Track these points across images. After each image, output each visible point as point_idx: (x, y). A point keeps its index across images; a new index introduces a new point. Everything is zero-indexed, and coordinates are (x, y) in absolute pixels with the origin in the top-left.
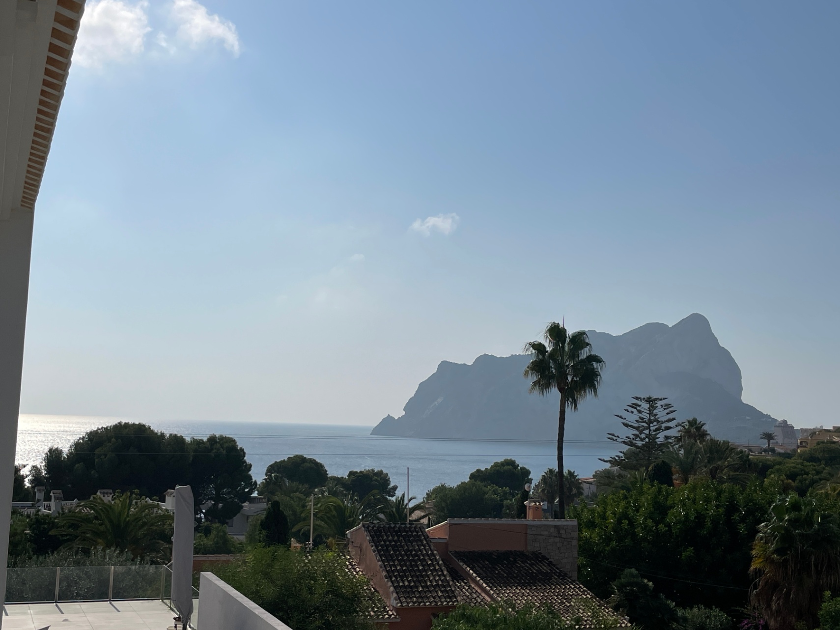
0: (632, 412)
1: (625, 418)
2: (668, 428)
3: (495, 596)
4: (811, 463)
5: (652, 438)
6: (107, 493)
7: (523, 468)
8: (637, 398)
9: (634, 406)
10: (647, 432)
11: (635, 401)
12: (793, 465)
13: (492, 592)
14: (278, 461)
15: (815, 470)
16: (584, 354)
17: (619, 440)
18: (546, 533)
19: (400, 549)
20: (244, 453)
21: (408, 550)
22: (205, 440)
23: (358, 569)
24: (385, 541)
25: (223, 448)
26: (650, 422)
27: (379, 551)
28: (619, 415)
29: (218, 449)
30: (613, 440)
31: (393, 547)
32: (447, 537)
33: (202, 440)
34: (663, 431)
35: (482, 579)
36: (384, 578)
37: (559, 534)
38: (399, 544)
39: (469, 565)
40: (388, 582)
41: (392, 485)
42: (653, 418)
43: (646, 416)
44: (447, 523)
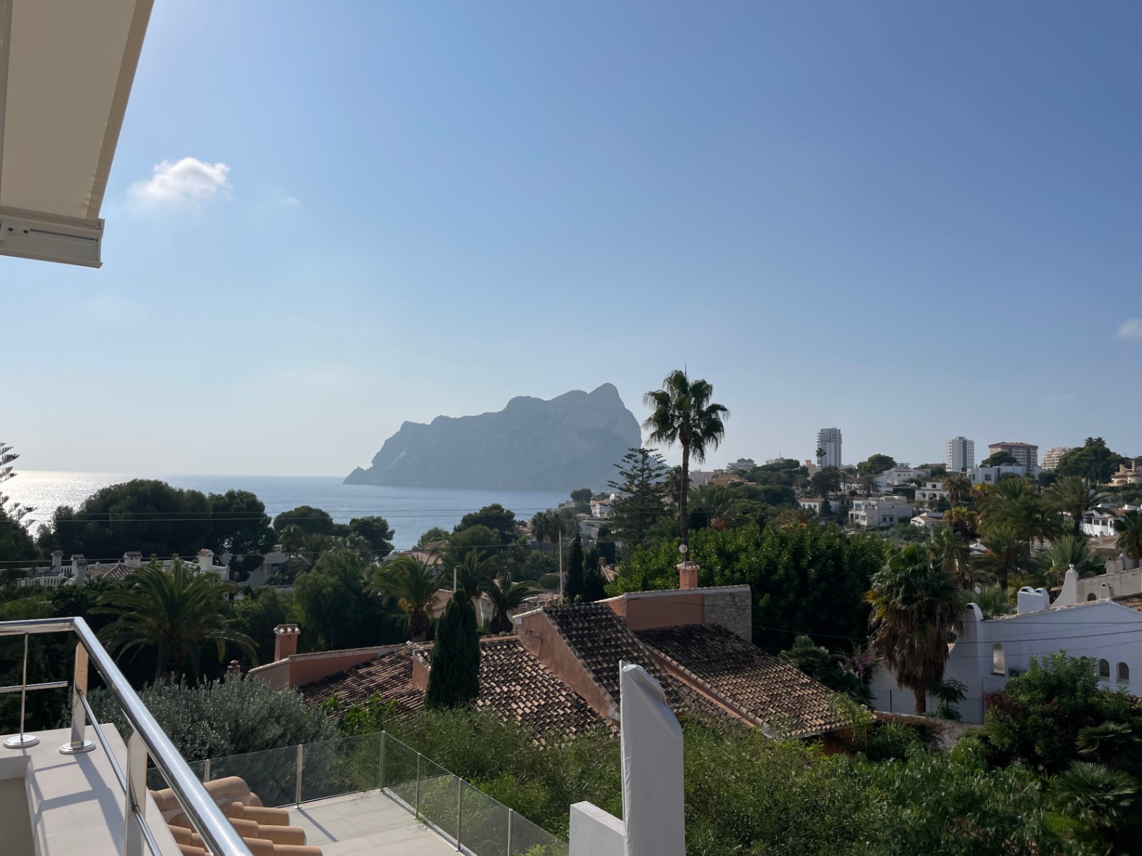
0: (628, 462)
1: (622, 468)
2: (658, 475)
3: (715, 691)
4: (756, 502)
5: (644, 485)
6: (135, 556)
7: (508, 512)
8: (632, 450)
9: (629, 457)
10: (641, 479)
11: (631, 453)
12: (744, 504)
13: (709, 686)
15: (760, 507)
17: (617, 486)
20: (264, 507)
21: (606, 641)
22: (224, 494)
23: (542, 667)
24: (577, 630)
25: (242, 502)
26: (642, 470)
28: (617, 464)
29: (238, 504)
30: (612, 486)
31: (590, 636)
32: (624, 615)
33: (221, 495)
34: (654, 478)
35: (686, 667)
36: (593, 681)
37: (734, 601)
38: (592, 631)
39: (660, 649)
40: (599, 686)
41: (389, 530)
42: (645, 467)
43: (639, 466)
44: (623, 599)
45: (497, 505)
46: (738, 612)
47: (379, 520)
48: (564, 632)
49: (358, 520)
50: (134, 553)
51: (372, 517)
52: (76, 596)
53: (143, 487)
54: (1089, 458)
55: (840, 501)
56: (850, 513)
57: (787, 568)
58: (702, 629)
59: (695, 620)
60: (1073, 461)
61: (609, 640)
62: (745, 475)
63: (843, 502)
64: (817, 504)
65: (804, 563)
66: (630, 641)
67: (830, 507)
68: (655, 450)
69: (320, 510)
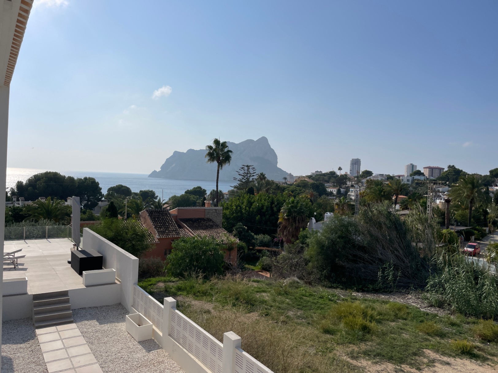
0: (242, 170)
1: (239, 172)
3: (194, 233)
5: (248, 179)
7: (204, 189)
8: (243, 165)
9: (242, 168)
10: (246, 177)
11: (243, 166)
16: (226, 150)
17: (237, 179)
18: (212, 212)
19: (159, 218)
20: (99, 184)
21: (163, 218)
23: (144, 225)
24: (154, 215)
25: (90, 181)
26: (247, 173)
27: (152, 219)
28: (237, 171)
30: (235, 179)
31: (157, 217)
32: (177, 214)
33: (81, 179)
34: (252, 176)
35: (189, 227)
36: (154, 228)
37: (216, 212)
41: (156, 195)
42: (249, 172)
43: (246, 171)
44: (177, 209)
45: (200, 187)
46: (217, 215)
47: (152, 191)
48: (150, 216)
49: (143, 191)
50: (43, 197)
51: (149, 190)
53: (50, 174)
54: (452, 174)
55: (346, 189)
56: (348, 194)
60: (445, 174)
64: (336, 190)
67: (341, 191)
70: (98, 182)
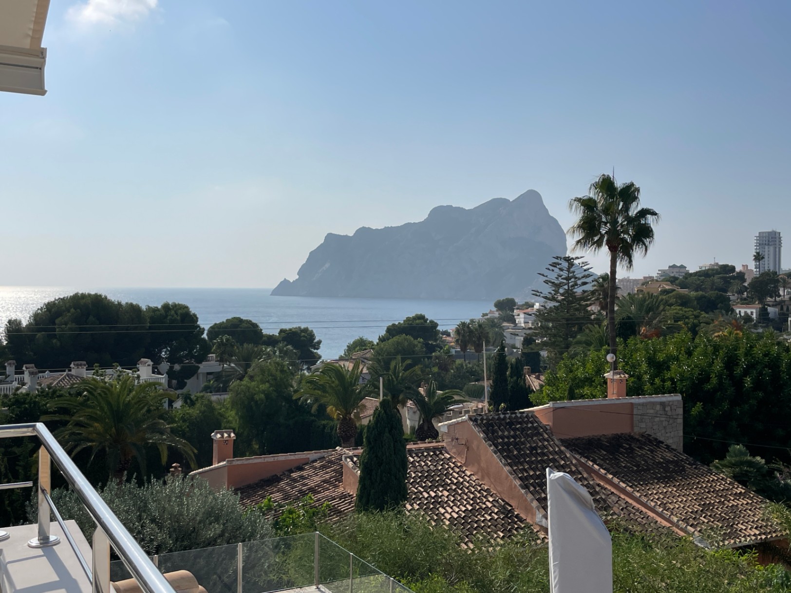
0: (553, 270)
1: (547, 276)
2: (585, 283)
3: (644, 499)
4: (689, 309)
5: (569, 293)
6: (81, 365)
8: (557, 258)
9: (554, 265)
10: (566, 287)
11: (556, 261)
12: (675, 311)
13: (638, 495)
14: (218, 323)
16: (633, 211)
17: (542, 295)
18: (652, 411)
19: (522, 447)
20: (197, 318)
21: (532, 449)
22: (159, 307)
24: (502, 438)
25: (177, 314)
26: (568, 279)
27: (501, 452)
28: (542, 273)
29: (173, 316)
30: (537, 295)
31: (515, 444)
32: (551, 424)
33: (157, 307)
34: (580, 286)
35: (614, 476)
36: (520, 488)
37: (665, 410)
38: (518, 440)
39: (588, 458)
40: (526, 493)
41: (316, 341)
42: (571, 275)
43: (565, 274)
44: (549, 408)
45: (421, 315)
46: (668, 422)
47: (306, 330)
48: (489, 440)
49: (286, 330)
50: (79, 362)
51: (300, 328)
52: (30, 403)
53: (84, 301)
55: (779, 307)
56: (790, 319)
57: (720, 376)
58: (630, 438)
59: (623, 429)
61: (535, 448)
62: (677, 282)
63: (782, 309)
64: (754, 311)
65: (738, 371)
66: (557, 449)
67: (768, 314)
68: (581, 257)
69: (250, 321)
70: (195, 315)
